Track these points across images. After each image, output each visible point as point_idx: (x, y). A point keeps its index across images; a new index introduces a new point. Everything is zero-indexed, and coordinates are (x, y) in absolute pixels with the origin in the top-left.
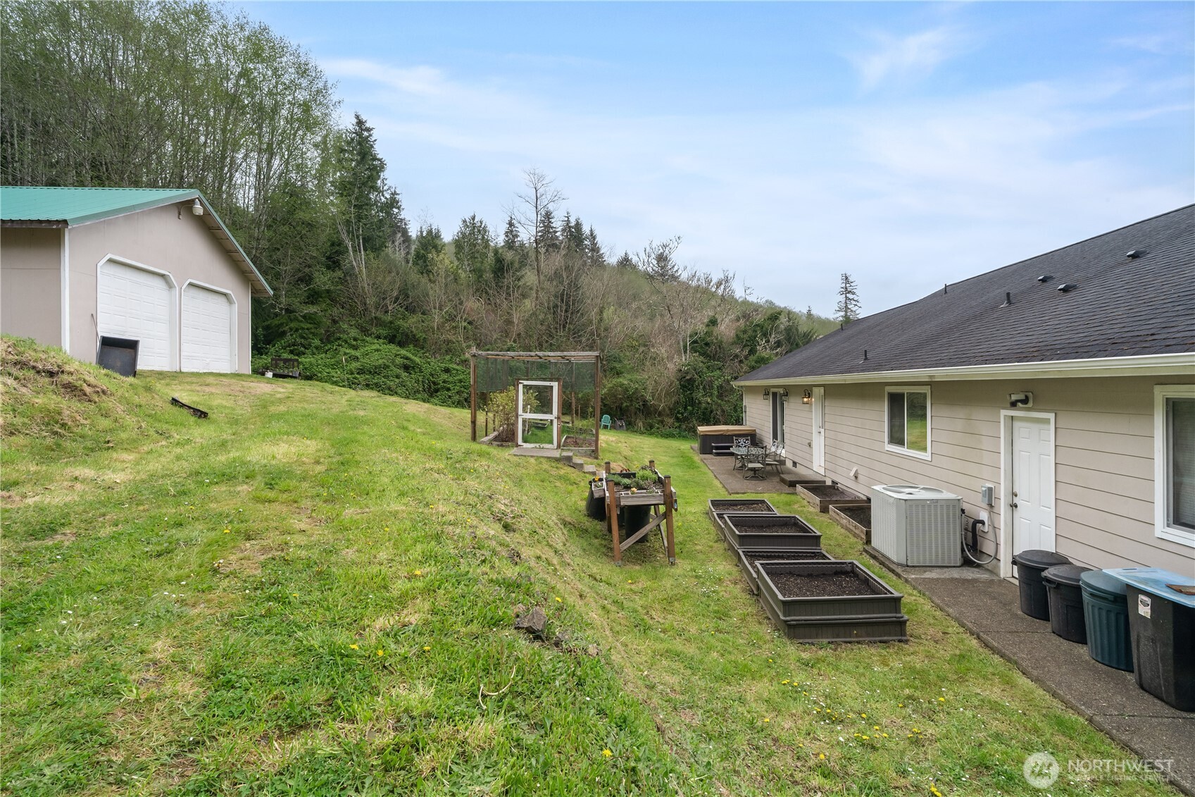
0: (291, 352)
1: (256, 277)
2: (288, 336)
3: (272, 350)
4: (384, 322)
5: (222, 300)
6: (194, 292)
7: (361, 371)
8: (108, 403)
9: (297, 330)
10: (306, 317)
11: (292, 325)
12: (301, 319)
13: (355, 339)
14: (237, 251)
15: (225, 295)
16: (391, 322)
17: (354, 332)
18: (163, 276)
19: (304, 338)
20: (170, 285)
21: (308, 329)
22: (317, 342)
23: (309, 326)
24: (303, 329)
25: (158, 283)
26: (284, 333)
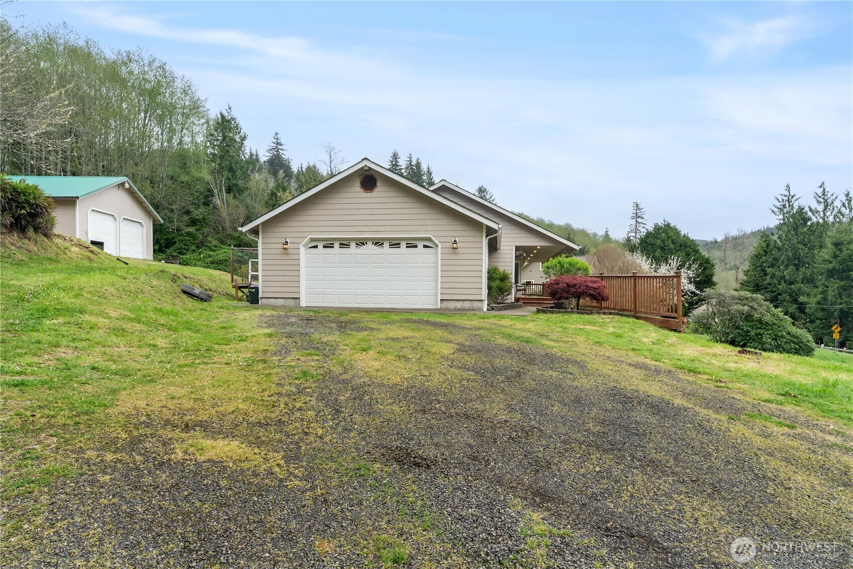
0: (179, 253)
1: (155, 214)
2: (177, 244)
3: (168, 251)
4: (234, 237)
5: (139, 225)
6: (125, 222)
7: (212, 263)
8: (100, 256)
9: (182, 241)
10: (188, 234)
11: (180, 238)
12: (185, 234)
13: (215, 247)
14: (145, 202)
15: (140, 223)
16: (239, 237)
17: (215, 242)
18: (112, 215)
19: (186, 245)
20: (115, 219)
21: (188, 240)
22: (193, 248)
23: (189, 238)
24: (185, 240)
25: (111, 218)
26: (175, 242)
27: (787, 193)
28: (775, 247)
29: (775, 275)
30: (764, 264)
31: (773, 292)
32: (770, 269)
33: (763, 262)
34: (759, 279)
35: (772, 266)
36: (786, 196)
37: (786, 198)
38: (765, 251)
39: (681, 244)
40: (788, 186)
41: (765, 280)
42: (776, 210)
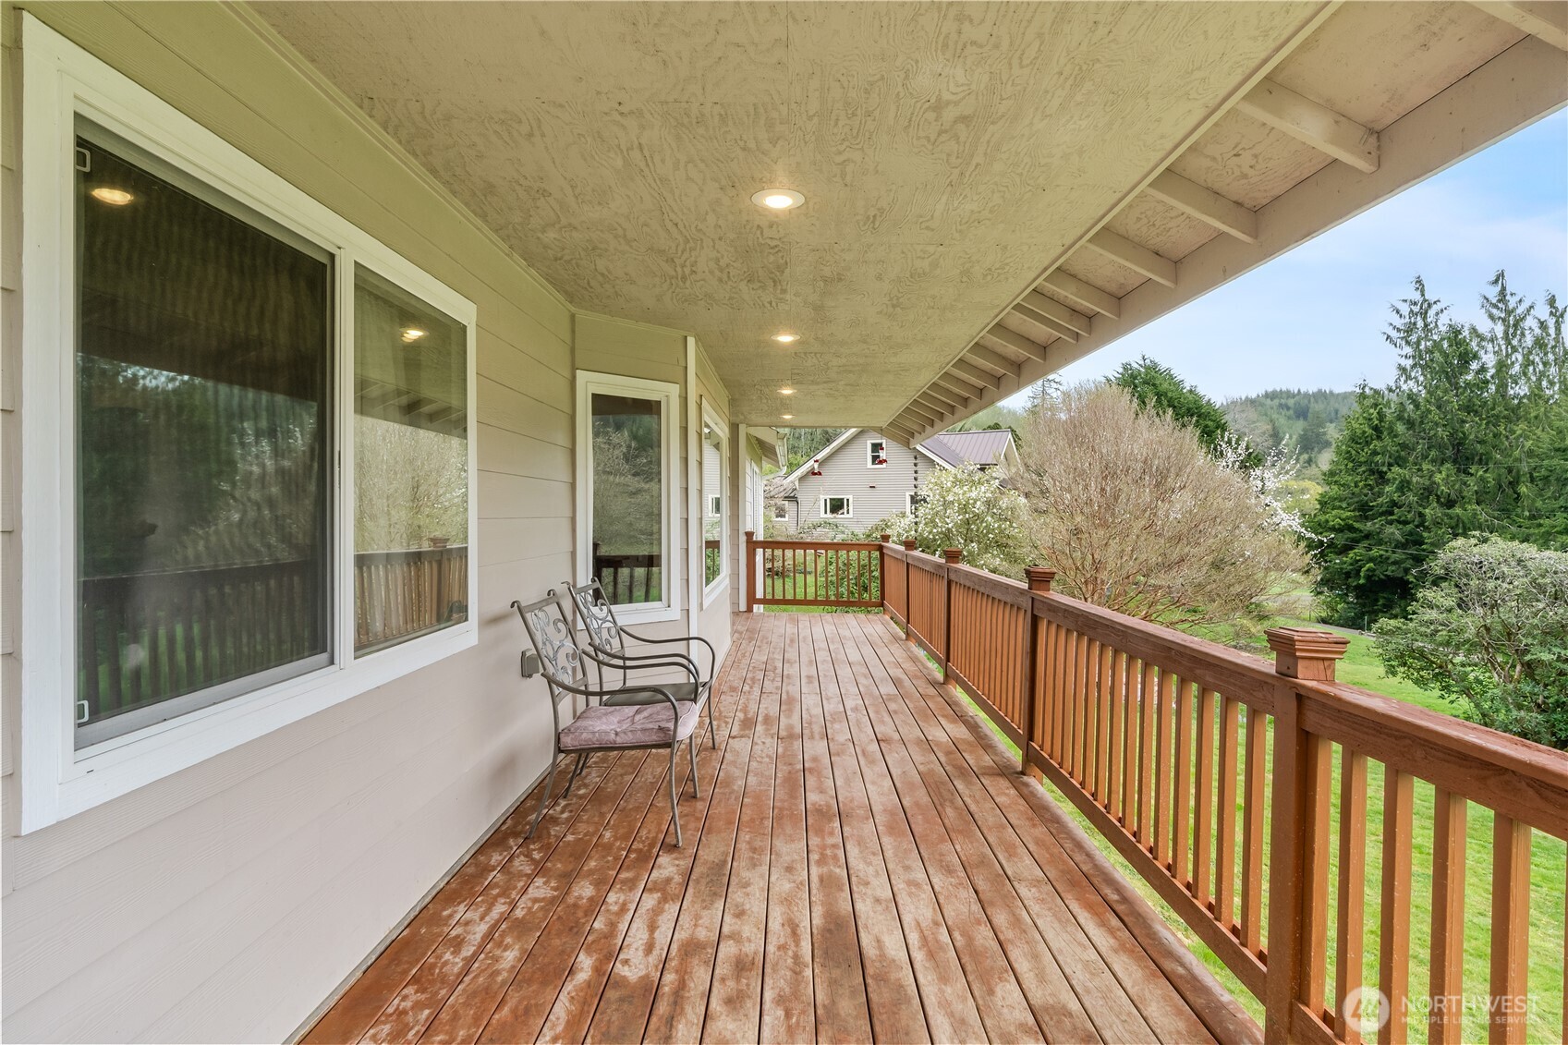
27: (1417, 296)
28: (1400, 418)
29: (1409, 482)
30: (1378, 458)
31: (1405, 523)
32: (1396, 469)
33: (1375, 453)
34: (1365, 491)
35: (1399, 461)
36: (1415, 304)
37: (1416, 309)
38: (1376, 428)
39: (1189, 410)
40: (1419, 281)
41: (1380, 494)
42: (1394, 334)
